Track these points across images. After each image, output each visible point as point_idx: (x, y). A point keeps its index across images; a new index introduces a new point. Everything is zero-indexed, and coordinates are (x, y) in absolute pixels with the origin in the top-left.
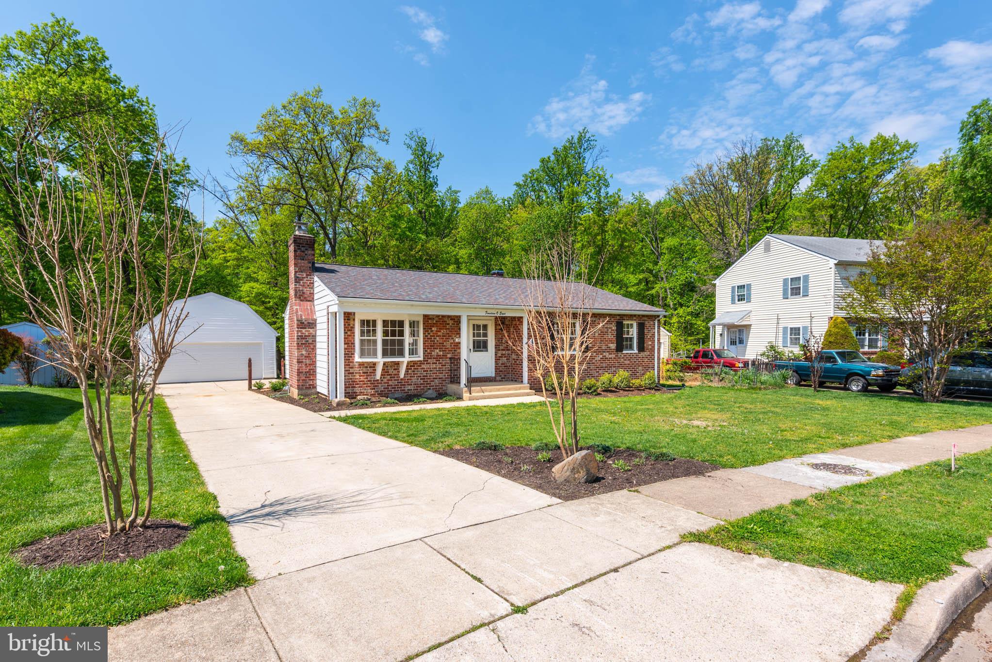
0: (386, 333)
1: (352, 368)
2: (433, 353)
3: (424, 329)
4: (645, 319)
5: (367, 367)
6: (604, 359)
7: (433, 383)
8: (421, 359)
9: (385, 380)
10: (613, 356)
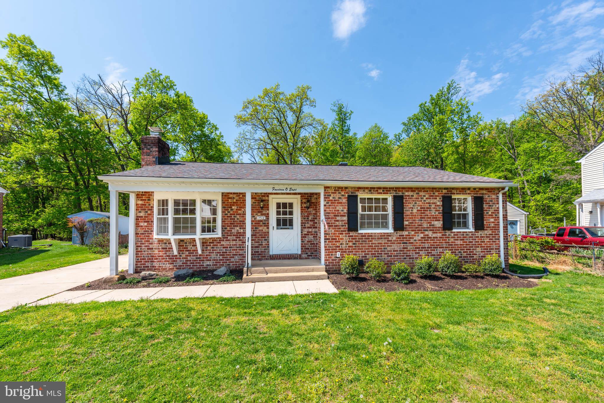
0: (177, 212)
1: (151, 244)
2: (233, 231)
3: (223, 207)
4: (484, 192)
5: (166, 243)
6: (426, 238)
7: (232, 260)
8: (220, 235)
9: (184, 256)
10: (439, 235)
